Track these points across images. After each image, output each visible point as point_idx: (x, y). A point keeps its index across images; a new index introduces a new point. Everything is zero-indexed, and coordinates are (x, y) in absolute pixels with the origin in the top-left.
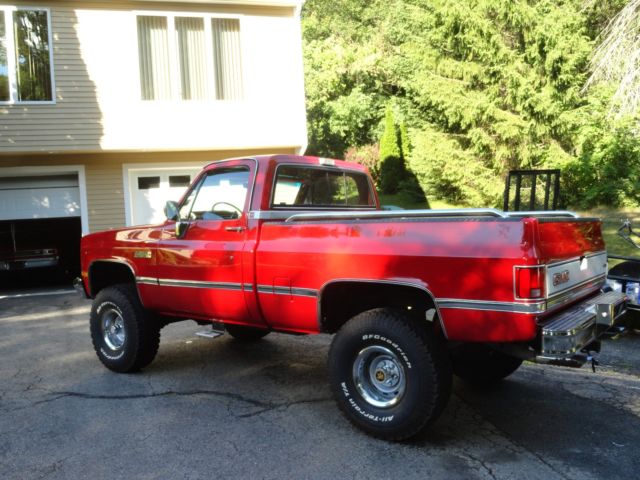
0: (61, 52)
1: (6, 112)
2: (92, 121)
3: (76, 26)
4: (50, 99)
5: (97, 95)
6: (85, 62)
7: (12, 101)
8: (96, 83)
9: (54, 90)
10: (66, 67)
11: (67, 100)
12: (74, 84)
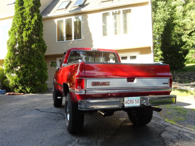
0: (84, 26)
1: (72, 43)
2: (90, 43)
3: (88, 19)
4: (81, 38)
5: (92, 36)
6: (89, 28)
7: (73, 40)
8: (92, 33)
9: (82, 36)
10: (85, 30)
11: (85, 38)
12: (87, 34)
